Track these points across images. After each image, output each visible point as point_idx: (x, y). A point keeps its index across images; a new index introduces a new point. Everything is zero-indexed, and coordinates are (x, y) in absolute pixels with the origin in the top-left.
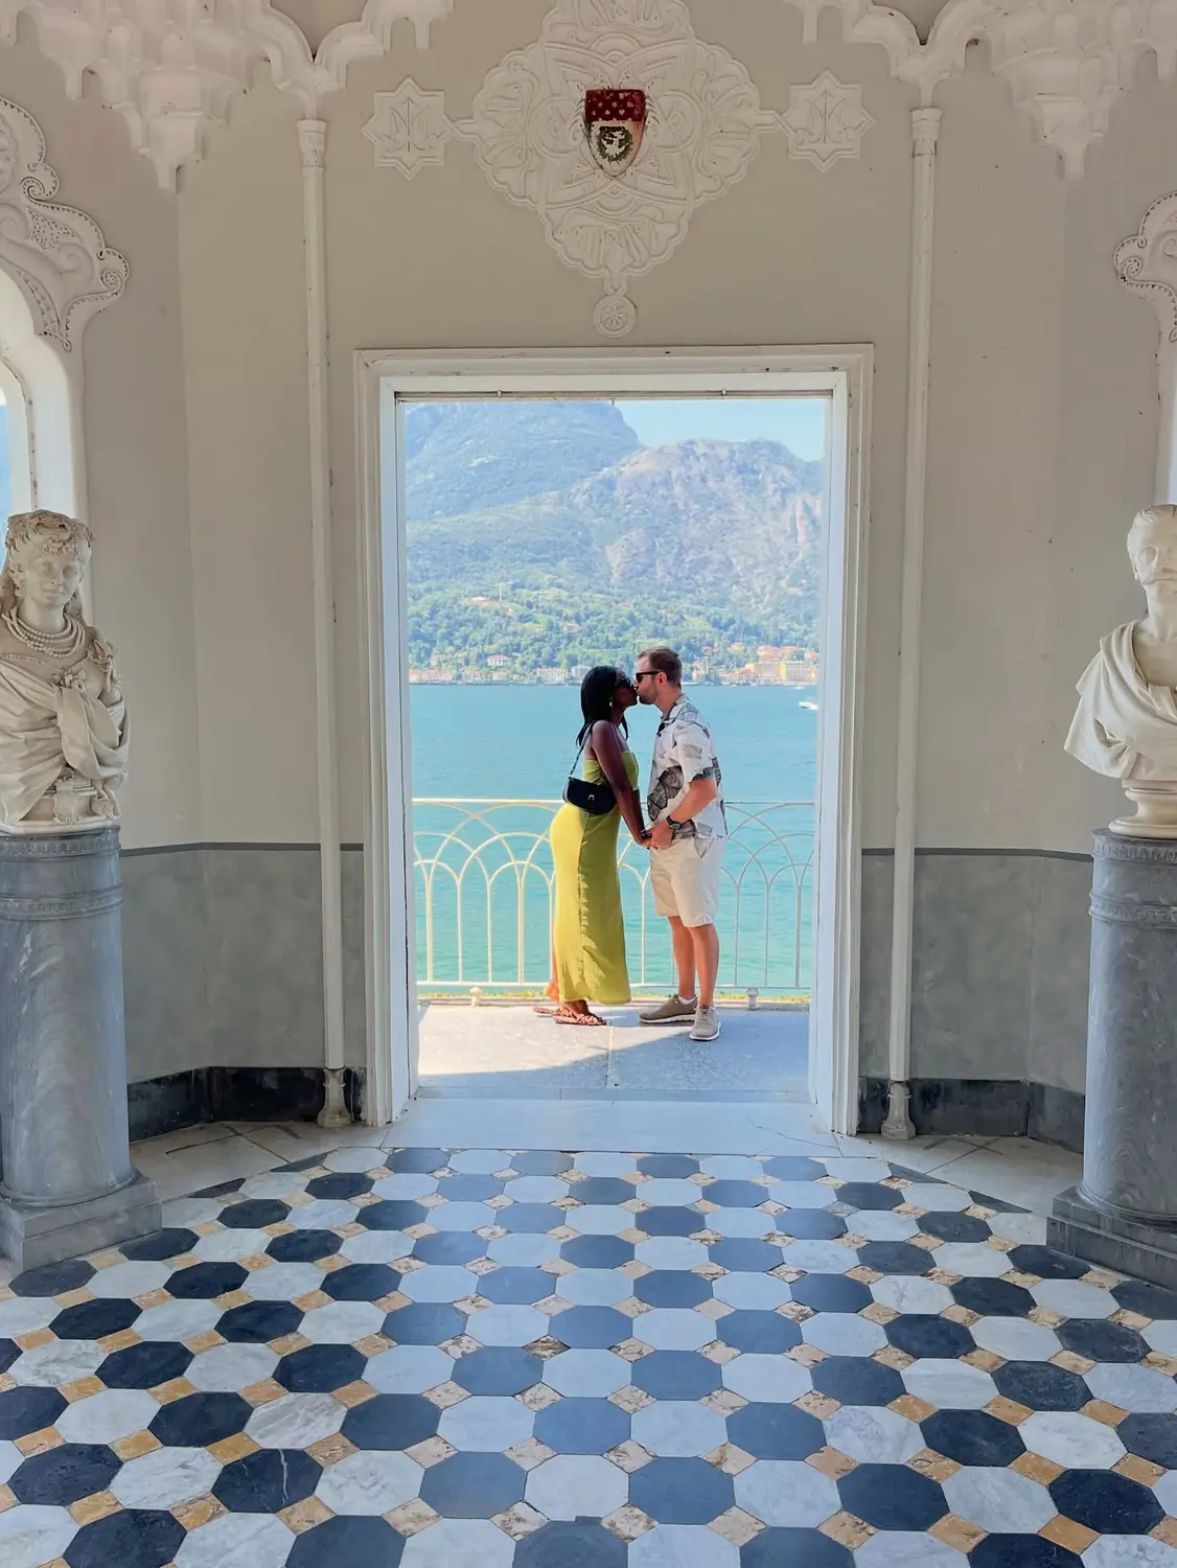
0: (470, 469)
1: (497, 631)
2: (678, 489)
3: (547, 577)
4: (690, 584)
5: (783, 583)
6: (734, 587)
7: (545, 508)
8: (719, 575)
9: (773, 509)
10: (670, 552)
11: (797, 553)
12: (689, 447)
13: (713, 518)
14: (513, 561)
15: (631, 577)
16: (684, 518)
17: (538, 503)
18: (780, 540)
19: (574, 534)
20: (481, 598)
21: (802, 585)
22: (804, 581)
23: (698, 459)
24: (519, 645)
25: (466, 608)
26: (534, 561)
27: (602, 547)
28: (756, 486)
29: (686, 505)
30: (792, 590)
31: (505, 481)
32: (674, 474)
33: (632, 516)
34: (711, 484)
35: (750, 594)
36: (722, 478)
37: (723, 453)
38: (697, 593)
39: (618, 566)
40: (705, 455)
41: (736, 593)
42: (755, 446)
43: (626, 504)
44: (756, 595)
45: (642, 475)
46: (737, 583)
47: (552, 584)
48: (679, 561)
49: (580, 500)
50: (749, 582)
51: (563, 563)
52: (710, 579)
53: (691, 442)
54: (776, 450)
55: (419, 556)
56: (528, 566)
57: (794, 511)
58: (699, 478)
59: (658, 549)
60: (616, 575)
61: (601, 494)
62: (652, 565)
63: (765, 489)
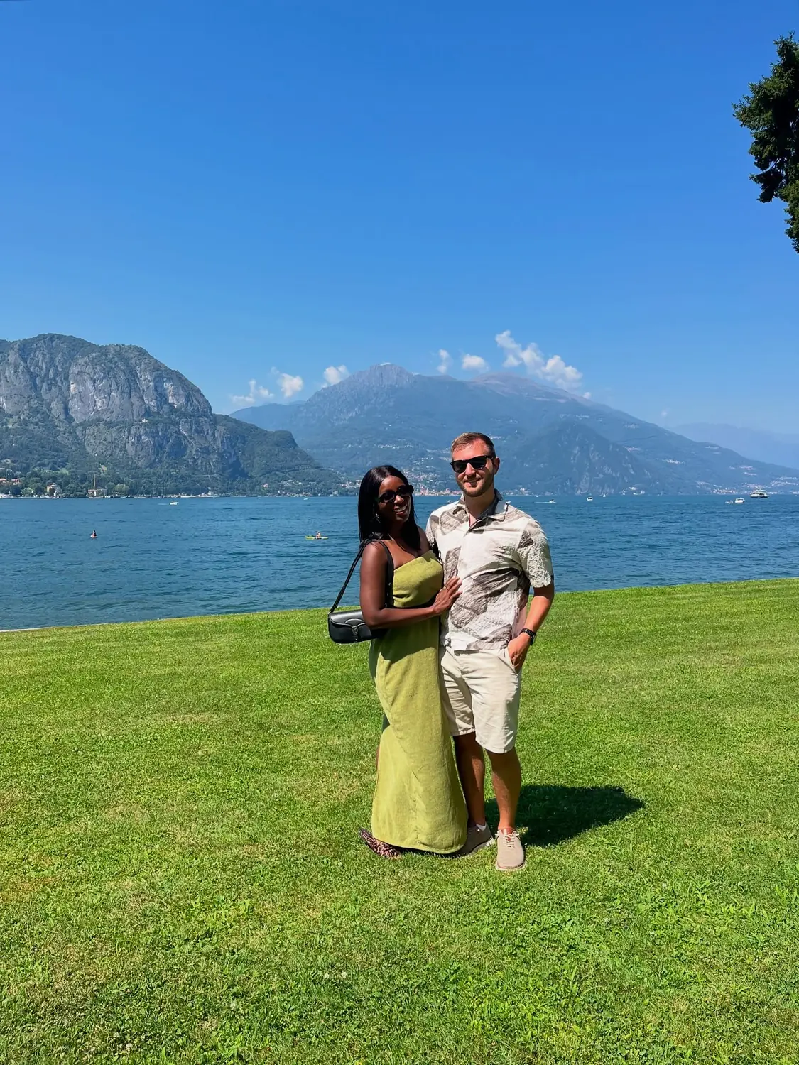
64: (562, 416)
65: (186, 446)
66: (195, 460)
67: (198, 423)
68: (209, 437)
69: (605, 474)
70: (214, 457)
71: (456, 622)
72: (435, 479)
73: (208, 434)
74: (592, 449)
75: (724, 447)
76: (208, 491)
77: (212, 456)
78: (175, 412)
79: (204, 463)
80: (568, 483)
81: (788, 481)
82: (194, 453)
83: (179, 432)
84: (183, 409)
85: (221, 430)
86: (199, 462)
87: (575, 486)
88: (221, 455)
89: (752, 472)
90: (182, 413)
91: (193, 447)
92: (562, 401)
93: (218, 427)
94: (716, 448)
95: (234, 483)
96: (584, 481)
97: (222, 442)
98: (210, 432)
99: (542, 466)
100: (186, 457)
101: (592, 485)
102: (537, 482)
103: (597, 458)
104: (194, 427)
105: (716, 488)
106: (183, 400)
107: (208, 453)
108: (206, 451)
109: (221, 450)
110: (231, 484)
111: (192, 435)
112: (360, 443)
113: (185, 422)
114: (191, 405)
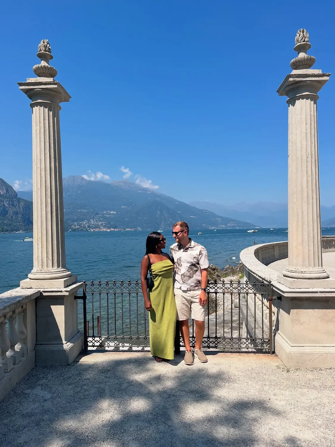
64: (150, 198)
65: (7, 211)
66: (12, 217)
67: (12, 201)
68: (17, 207)
69: (170, 222)
70: (20, 215)
71: (184, 281)
72: (106, 224)
73: (16, 205)
74: (165, 212)
75: (210, 211)
76: (20, 230)
77: (19, 215)
78: (2, 196)
79: (16, 218)
80: (157, 225)
81: (233, 224)
82: (11, 214)
83: (4, 205)
84: (5, 195)
85: (22, 204)
86: (14, 218)
87: (159, 226)
88: (23, 215)
89: (221, 220)
90: (4, 196)
91: (11, 211)
92: (149, 192)
93: (21, 203)
94: (207, 211)
95: (29, 227)
96: (162, 224)
97: (23, 209)
98: (18, 206)
99: (146, 218)
100: (8, 215)
101: (166, 226)
102: (144, 225)
103: (167, 215)
104: (10, 203)
105: (209, 227)
106: (5, 191)
107: (17, 214)
108: (16, 213)
109: (22, 213)
110: (28, 227)
111: (10, 206)
112: (69, 209)
113: (7, 201)
114: (9, 193)
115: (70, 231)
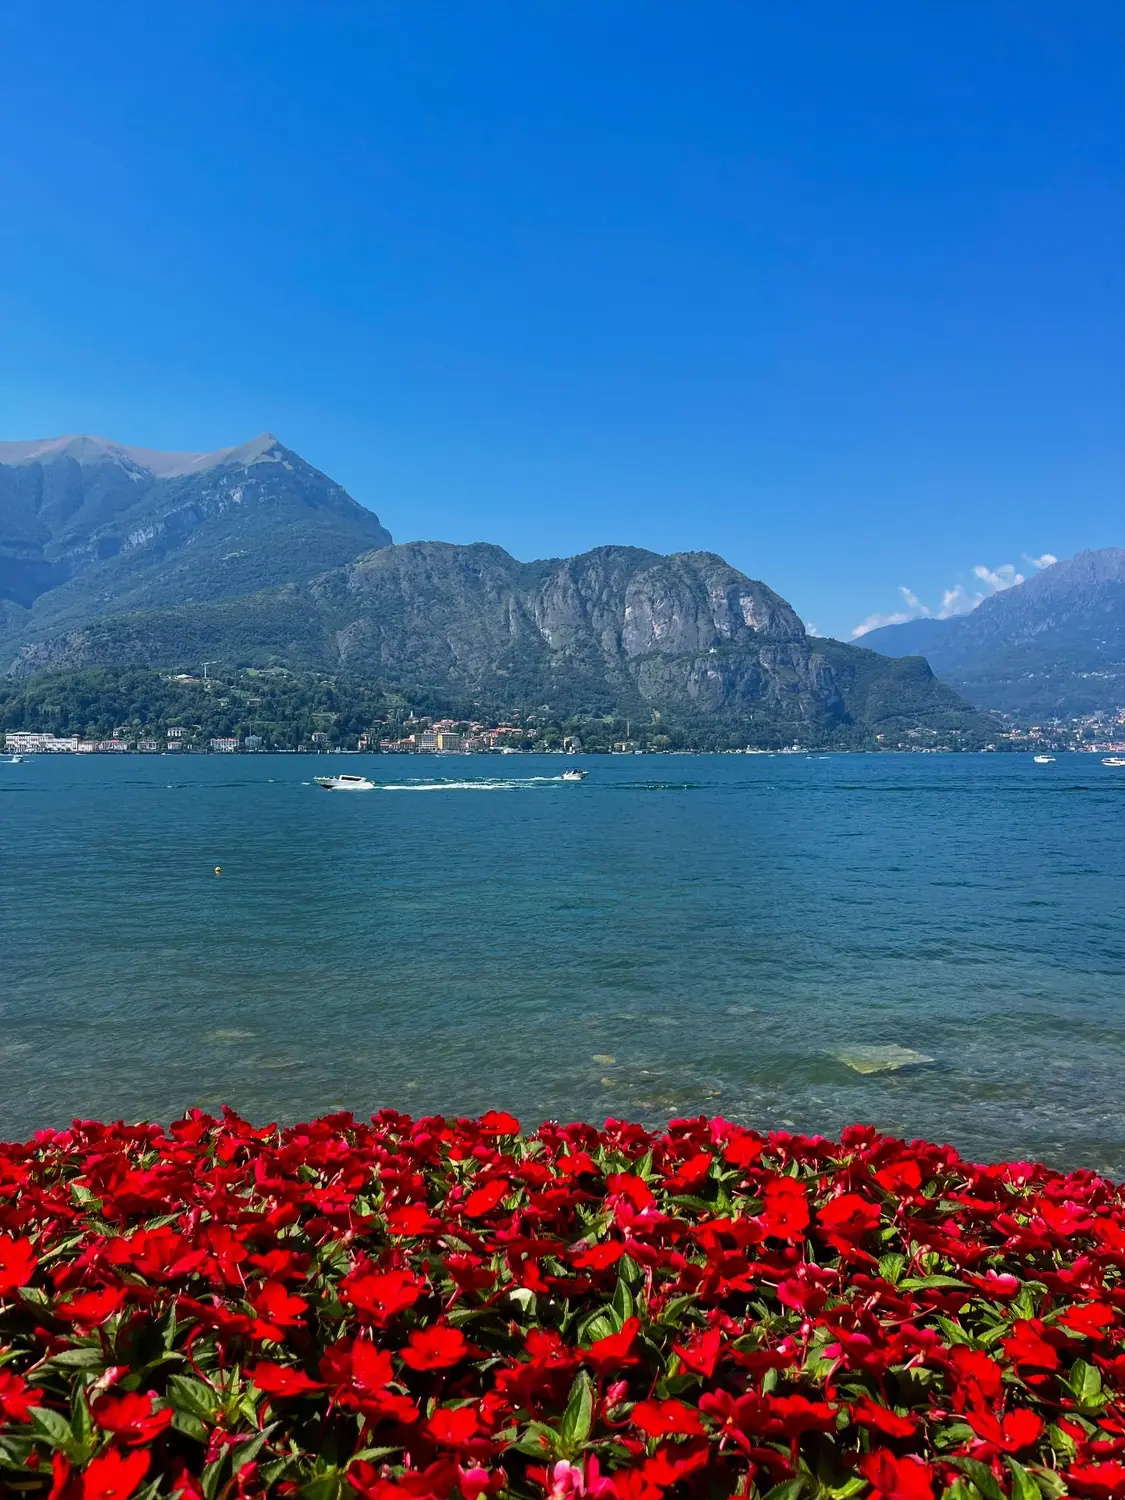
0: (222, 562)
1: (190, 705)
2: (404, 584)
3: (273, 657)
4: (410, 666)
5: (494, 666)
6: (452, 669)
7: (280, 598)
8: (438, 659)
9: (490, 603)
10: (394, 638)
11: (509, 640)
12: (416, 548)
13: (435, 610)
14: (243, 643)
15: (357, 659)
16: (409, 609)
17: (274, 593)
18: (494, 630)
19: (306, 621)
20: (184, 676)
21: (509, 668)
22: (511, 665)
23: (424, 558)
24: (199, 718)
25: (167, 684)
26: (262, 643)
27: (333, 633)
28: (476, 583)
29: (412, 598)
30: (500, 672)
31: (254, 573)
32: (402, 570)
33: (362, 606)
34: (436, 580)
35: (465, 674)
36: (446, 576)
37: (448, 554)
38: (417, 674)
39: (347, 648)
40: (431, 555)
41: (453, 673)
42: (477, 548)
43: (358, 595)
44: (471, 676)
45: (372, 570)
46: (454, 665)
47: (275, 664)
48: (402, 646)
49: (315, 591)
50: (465, 665)
51: (292, 646)
52: (429, 661)
53: (420, 544)
54: (496, 553)
55: (150, 637)
56: (258, 648)
57: (507, 605)
58: (424, 575)
59: (384, 635)
60: (343, 657)
61: (336, 586)
62: (378, 648)
63: (484, 585)
65: (767, 683)
66: (779, 702)
67: (785, 651)
68: (800, 670)
70: (805, 697)
73: (798, 664)
76: (794, 744)
77: (802, 696)
78: (755, 638)
79: (791, 706)
82: (777, 692)
83: (757, 664)
84: (765, 633)
85: (817, 659)
86: (784, 704)
88: (815, 694)
90: (763, 638)
91: (777, 685)
93: (813, 655)
95: (833, 733)
97: (818, 674)
98: (802, 663)
100: (766, 697)
104: (779, 658)
106: (766, 621)
107: (798, 692)
108: (794, 689)
109: (816, 687)
110: (829, 734)
111: (776, 668)
112: (1049, 671)
113: (767, 650)
114: (777, 626)
115: (989, 751)
